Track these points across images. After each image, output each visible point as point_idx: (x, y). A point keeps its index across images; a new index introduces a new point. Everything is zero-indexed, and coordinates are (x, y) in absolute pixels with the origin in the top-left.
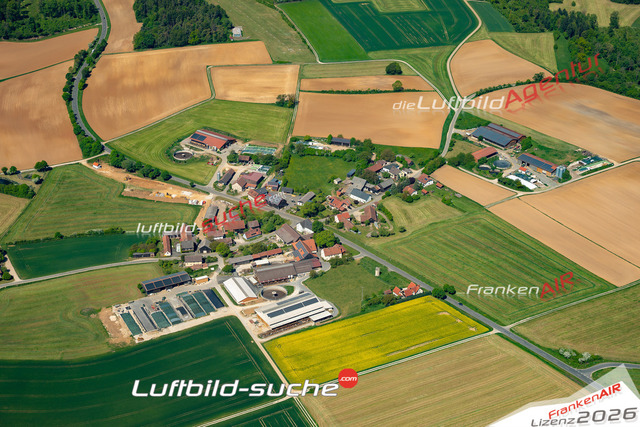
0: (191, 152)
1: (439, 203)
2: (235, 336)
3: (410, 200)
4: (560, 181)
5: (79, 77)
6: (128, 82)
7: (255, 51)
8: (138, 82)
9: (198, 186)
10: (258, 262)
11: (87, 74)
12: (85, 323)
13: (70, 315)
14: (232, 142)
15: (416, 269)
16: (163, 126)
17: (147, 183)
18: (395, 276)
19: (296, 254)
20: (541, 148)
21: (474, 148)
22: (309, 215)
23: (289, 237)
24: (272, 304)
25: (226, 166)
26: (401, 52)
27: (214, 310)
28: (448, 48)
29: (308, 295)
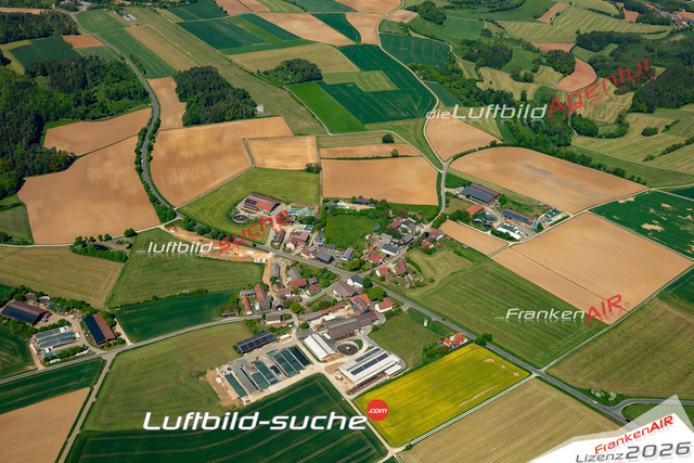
0: (246, 214)
1: (453, 254)
2: (326, 393)
4: (536, 231)
5: (144, 150)
6: (184, 154)
8: (192, 154)
9: (258, 246)
10: (327, 318)
12: (196, 387)
13: (181, 378)
14: (278, 205)
16: (219, 192)
17: (216, 244)
18: (440, 325)
19: (355, 309)
20: (514, 203)
21: (465, 204)
22: (355, 270)
23: (344, 292)
27: (302, 368)
28: (421, 120)
29: (378, 350)
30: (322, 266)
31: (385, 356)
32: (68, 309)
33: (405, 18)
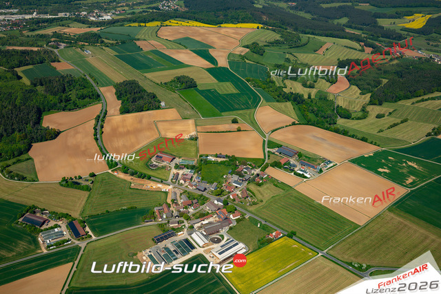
0: (157, 164)
3: (259, 185)
4: (319, 173)
5: (98, 128)
6: (121, 130)
7: (172, 113)
8: (125, 130)
9: (164, 182)
10: (204, 222)
14: (174, 158)
18: (267, 226)
19: (219, 217)
21: (279, 158)
22: (218, 195)
23: (213, 207)
25: (174, 171)
26: (235, 112)
27: (191, 251)
28: (253, 110)
29: (232, 241)
30: (200, 193)
31: (237, 244)
32: (59, 218)
33: (242, 52)
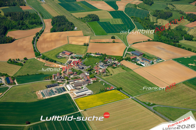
0: (62, 56)
1: (121, 69)
2: (68, 98)
3: (114, 68)
4: (151, 64)
7: (80, 33)
9: (63, 64)
10: (75, 81)
11: (38, 38)
12: (32, 94)
13: (29, 92)
14: (72, 54)
15: (113, 84)
16: (55, 50)
17: (50, 63)
18: (108, 85)
19: (84, 80)
20: (147, 56)
21: (131, 56)
22: (89, 71)
23: (83, 76)
24: (77, 91)
25: (70, 59)
26: (116, 34)
27: (63, 92)
29: (86, 89)
32: (2, 76)
